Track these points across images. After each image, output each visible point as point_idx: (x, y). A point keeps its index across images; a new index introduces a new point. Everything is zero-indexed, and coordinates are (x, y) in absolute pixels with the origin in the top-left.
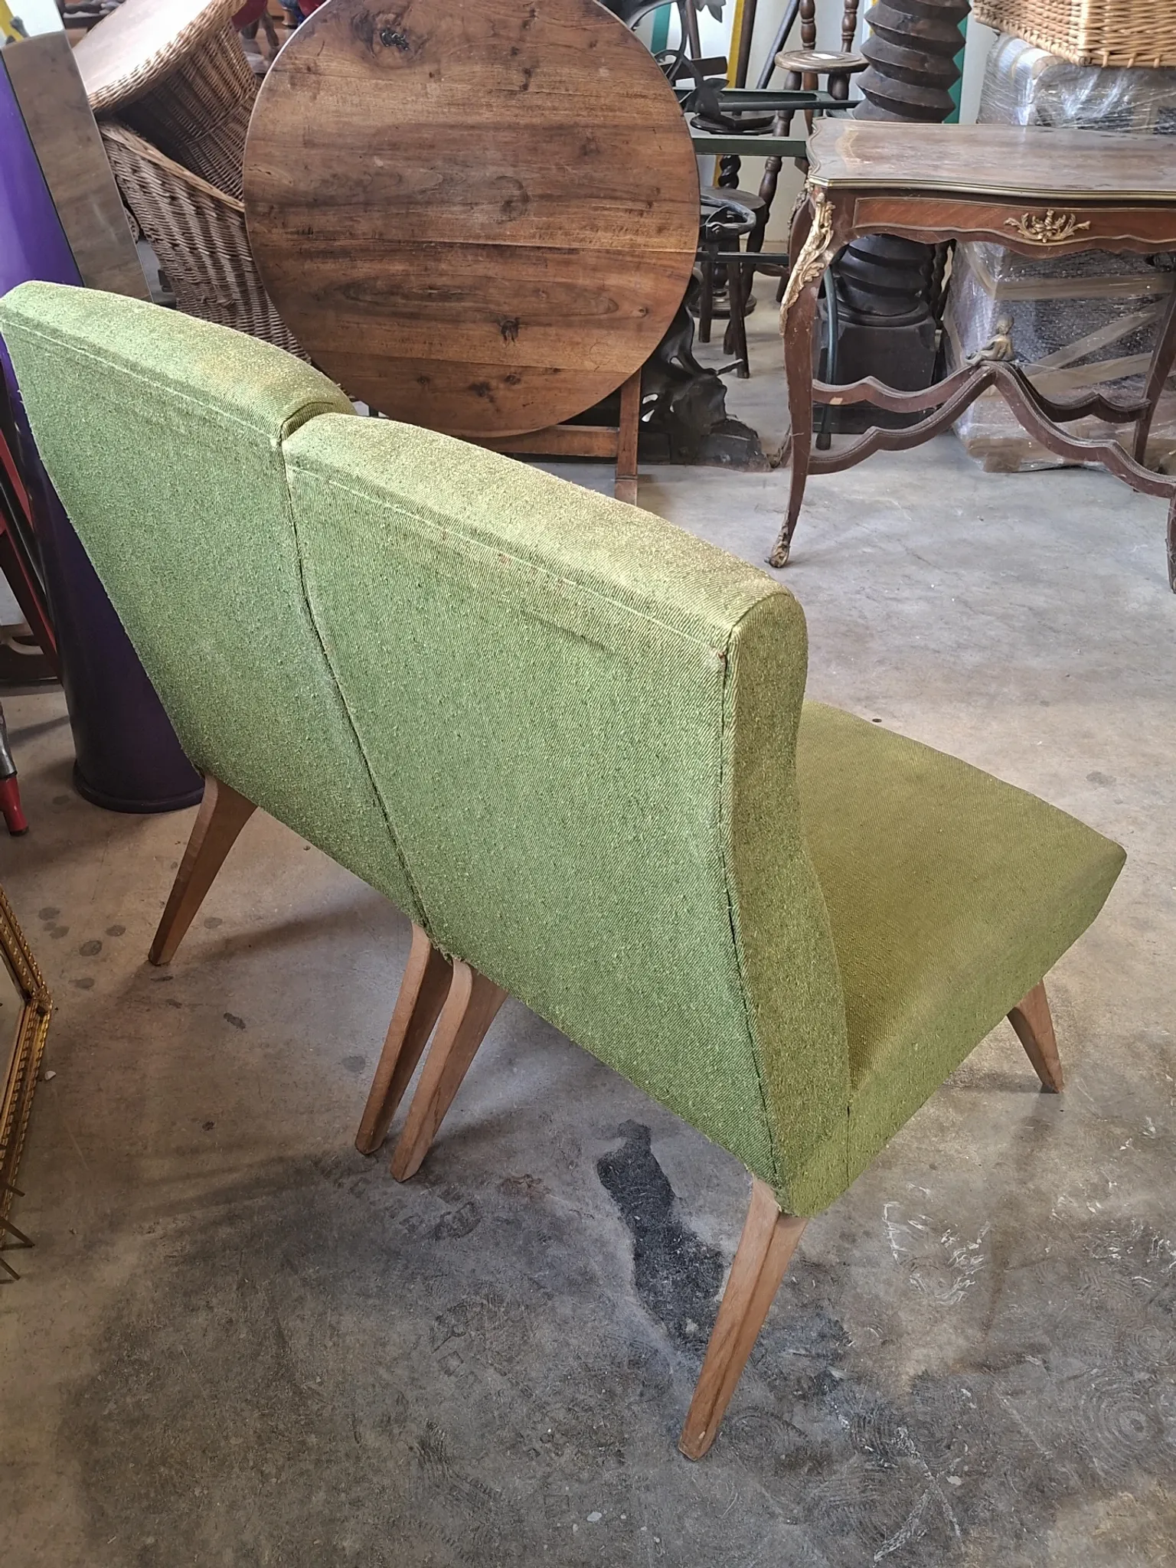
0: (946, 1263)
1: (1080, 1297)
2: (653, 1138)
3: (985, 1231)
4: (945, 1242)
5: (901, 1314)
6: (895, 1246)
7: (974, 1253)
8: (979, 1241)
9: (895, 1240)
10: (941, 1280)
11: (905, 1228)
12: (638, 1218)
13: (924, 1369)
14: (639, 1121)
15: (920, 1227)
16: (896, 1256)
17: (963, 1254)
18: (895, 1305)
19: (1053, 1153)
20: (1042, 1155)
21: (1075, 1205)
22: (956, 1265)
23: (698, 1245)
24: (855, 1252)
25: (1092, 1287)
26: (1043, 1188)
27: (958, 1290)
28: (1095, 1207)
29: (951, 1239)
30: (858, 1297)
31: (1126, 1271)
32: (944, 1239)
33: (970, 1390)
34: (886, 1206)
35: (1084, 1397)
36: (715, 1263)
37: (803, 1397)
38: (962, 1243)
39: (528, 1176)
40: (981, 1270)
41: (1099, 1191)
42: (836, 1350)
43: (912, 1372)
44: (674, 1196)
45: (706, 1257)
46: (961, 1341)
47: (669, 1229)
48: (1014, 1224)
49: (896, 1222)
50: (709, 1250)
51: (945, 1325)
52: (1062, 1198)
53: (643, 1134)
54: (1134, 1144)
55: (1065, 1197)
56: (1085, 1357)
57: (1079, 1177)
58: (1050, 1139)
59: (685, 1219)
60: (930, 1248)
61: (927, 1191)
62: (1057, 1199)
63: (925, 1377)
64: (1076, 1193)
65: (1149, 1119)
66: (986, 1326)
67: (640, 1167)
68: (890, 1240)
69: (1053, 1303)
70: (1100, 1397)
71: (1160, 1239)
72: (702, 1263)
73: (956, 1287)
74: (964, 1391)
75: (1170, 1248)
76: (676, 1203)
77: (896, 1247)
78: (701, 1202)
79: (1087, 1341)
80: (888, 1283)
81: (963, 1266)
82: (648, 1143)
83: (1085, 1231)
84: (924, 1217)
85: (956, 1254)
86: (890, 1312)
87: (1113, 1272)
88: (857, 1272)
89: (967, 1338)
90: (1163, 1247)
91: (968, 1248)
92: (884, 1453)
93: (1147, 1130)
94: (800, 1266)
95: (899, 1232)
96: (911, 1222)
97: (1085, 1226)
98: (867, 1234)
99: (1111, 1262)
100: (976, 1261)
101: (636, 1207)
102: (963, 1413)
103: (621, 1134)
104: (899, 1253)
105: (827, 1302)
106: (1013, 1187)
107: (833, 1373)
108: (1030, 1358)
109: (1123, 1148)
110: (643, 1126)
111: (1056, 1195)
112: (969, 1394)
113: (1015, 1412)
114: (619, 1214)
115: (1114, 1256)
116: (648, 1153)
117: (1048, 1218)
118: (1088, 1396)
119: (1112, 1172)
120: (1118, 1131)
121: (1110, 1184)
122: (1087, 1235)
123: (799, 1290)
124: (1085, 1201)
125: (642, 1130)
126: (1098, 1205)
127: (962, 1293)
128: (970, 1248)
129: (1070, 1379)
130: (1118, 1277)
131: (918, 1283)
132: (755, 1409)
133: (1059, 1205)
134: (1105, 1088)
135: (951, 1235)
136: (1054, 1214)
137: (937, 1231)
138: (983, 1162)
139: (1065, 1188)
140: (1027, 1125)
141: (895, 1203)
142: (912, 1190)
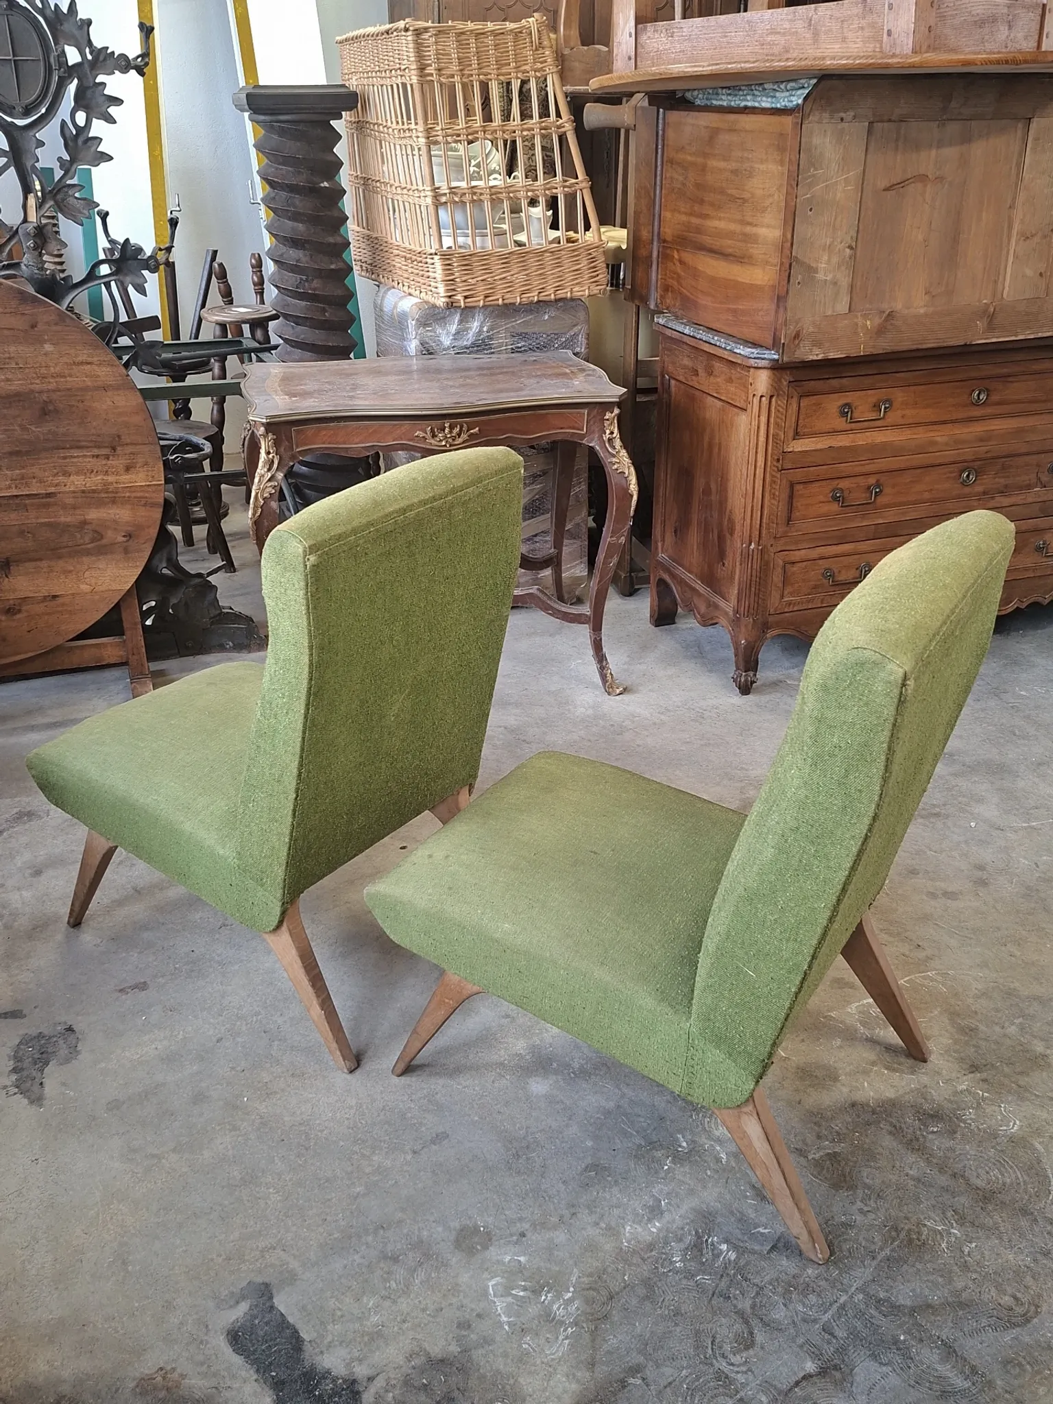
0: (548, 1317)
1: (659, 1312)
2: (274, 1291)
3: (575, 1278)
4: (545, 1300)
5: (521, 1380)
6: (504, 1319)
7: (571, 1300)
8: (572, 1289)
9: (504, 1314)
10: (548, 1336)
11: (510, 1299)
12: (274, 1374)
14: (259, 1280)
15: (522, 1294)
16: (506, 1327)
17: (561, 1305)
18: (514, 1374)
19: (614, 1190)
20: (607, 1196)
21: (640, 1230)
22: (557, 1318)
23: (334, 1380)
24: (472, 1336)
25: (667, 1299)
26: (613, 1224)
27: (563, 1340)
28: (655, 1226)
29: (549, 1295)
30: (482, 1378)
31: (690, 1275)
32: (543, 1297)
34: (490, 1284)
35: (680, 1399)
36: (352, 1392)
38: (558, 1296)
39: (161, 1369)
40: (578, 1315)
41: (655, 1211)
44: (303, 1341)
45: (343, 1389)
46: (574, 1386)
47: (305, 1374)
48: (596, 1264)
49: (502, 1296)
50: (345, 1381)
51: (559, 1376)
52: (629, 1228)
53: (265, 1292)
54: (673, 1162)
55: (631, 1226)
56: (674, 1363)
57: (638, 1204)
58: (610, 1179)
59: (319, 1358)
60: (533, 1310)
61: (522, 1259)
62: (625, 1229)
64: (638, 1220)
65: (680, 1136)
66: (592, 1365)
67: (267, 1323)
68: (499, 1315)
69: (640, 1324)
70: (692, 1394)
71: (709, 1238)
72: (340, 1397)
73: (561, 1338)
75: (717, 1243)
76: (307, 1347)
77: (506, 1319)
78: (329, 1338)
79: (672, 1348)
80: (505, 1355)
81: (563, 1317)
82: (271, 1298)
83: (652, 1251)
84: (523, 1283)
85: (555, 1307)
86: (512, 1381)
87: (680, 1279)
88: (477, 1354)
89: (578, 1381)
90: (713, 1244)
91: (564, 1299)
93: (680, 1146)
94: (427, 1367)
95: (505, 1304)
96: (513, 1292)
97: (651, 1247)
98: (479, 1316)
99: (677, 1271)
100: (572, 1308)
101: (271, 1364)
103: (244, 1298)
104: (509, 1323)
105: (457, 1392)
106: (590, 1231)
108: (631, 1380)
109: (666, 1167)
110: (263, 1283)
111: (623, 1227)
114: (255, 1377)
115: (677, 1265)
116: (272, 1307)
117: (621, 1249)
118: (682, 1398)
119: (661, 1191)
120: (659, 1154)
121: (662, 1202)
122: (653, 1253)
123: (432, 1390)
124: (647, 1224)
125: (263, 1287)
126: (657, 1224)
127: (567, 1342)
128: (566, 1298)
129: (665, 1387)
130: (684, 1282)
131: (530, 1345)
133: (627, 1235)
134: (642, 1120)
135: (548, 1292)
136: (626, 1244)
137: (537, 1292)
138: (562, 1217)
139: (629, 1217)
140: (590, 1171)
141: (497, 1279)
142: (509, 1262)
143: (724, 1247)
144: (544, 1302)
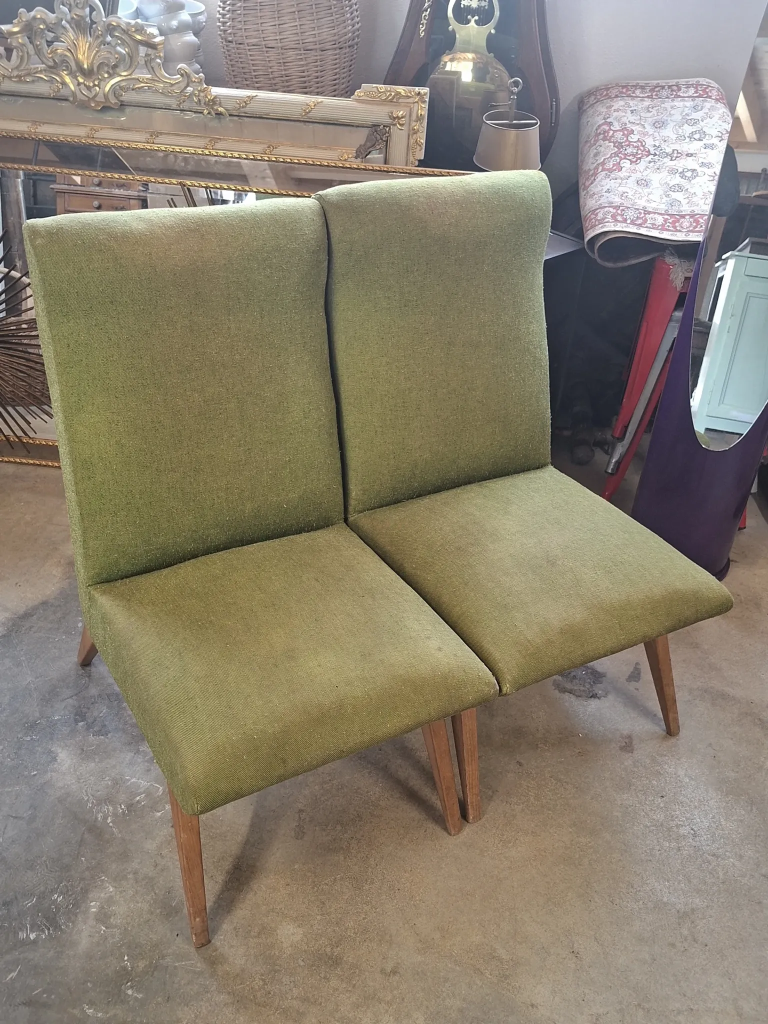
0: (108, 800)
1: (44, 858)
3: (115, 831)
4: (121, 806)
5: (93, 764)
6: (135, 780)
7: (105, 818)
8: (111, 824)
9: (137, 782)
10: (100, 793)
11: (142, 790)
13: (58, 761)
15: (138, 798)
16: (127, 778)
17: (108, 812)
18: (100, 764)
19: (146, 907)
20: (148, 898)
21: (102, 895)
22: (104, 804)
24: (142, 760)
25: (45, 869)
26: (124, 883)
27: (89, 797)
28: (94, 907)
29: (121, 811)
30: (115, 750)
31: (42, 897)
32: (123, 807)
33: (35, 775)
34: (161, 788)
37: (80, 707)
38: (115, 815)
40: (93, 816)
41: (103, 917)
42: (93, 728)
43: (60, 755)
48: (111, 850)
49: (148, 788)
51: (74, 781)
52: (111, 890)
54: (124, 968)
55: (111, 892)
57: (120, 910)
58: (158, 911)
60: (122, 797)
61: (159, 814)
62: (113, 887)
63: (54, 759)
64: (110, 901)
65: (140, 996)
68: (138, 779)
71: (49, 933)
74: (35, 773)
75: (40, 935)
77: (132, 780)
80: (114, 767)
81: (101, 808)
83: (82, 889)
84: (143, 803)
85: (111, 808)
86: (97, 760)
87: (46, 888)
88: (129, 755)
90: (43, 932)
91: (110, 816)
92: (31, 726)
93: (132, 987)
95: (141, 786)
96: (143, 795)
97: (85, 892)
98: (149, 770)
99: (52, 892)
100: (100, 816)
102: (26, 767)
104: (129, 780)
106: (135, 865)
107: (82, 723)
108: (30, 812)
109: (126, 958)
111: (116, 887)
112: (32, 774)
113: (10, 790)
115: (56, 896)
117: (103, 872)
119: (113, 936)
120: (142, 965)
121: (104, 928)
122: (79, 888)
124: (101, 903)
126: (94, 910)
127: (86, 799)
128: (109, 818)
130: (42, 889)
131: (105, 781)
132: (87, 688)
133: (107, 885)
134: (183, 982)
135: (123, 812)
136: (103, 878)
137: (130, 807)
138: (162, 857)
139: (118, 897)
140: (177, 903)
141: (161, 794)
142: (164, 806)
143: (32, 936)
144: (120, 805)
